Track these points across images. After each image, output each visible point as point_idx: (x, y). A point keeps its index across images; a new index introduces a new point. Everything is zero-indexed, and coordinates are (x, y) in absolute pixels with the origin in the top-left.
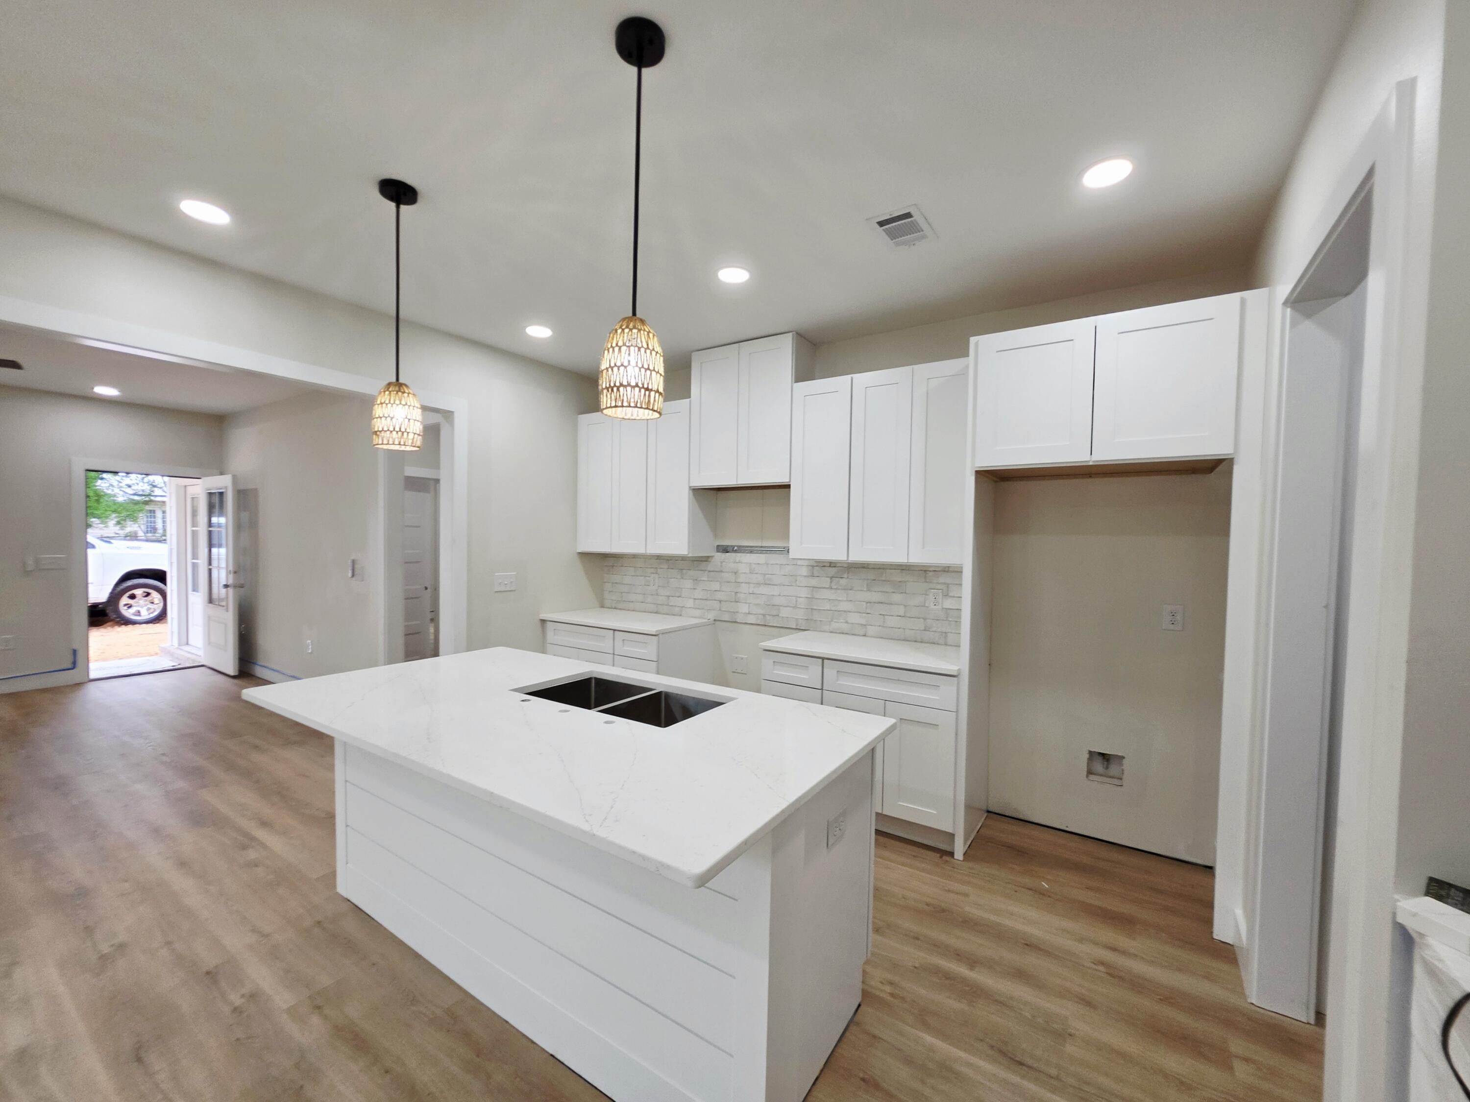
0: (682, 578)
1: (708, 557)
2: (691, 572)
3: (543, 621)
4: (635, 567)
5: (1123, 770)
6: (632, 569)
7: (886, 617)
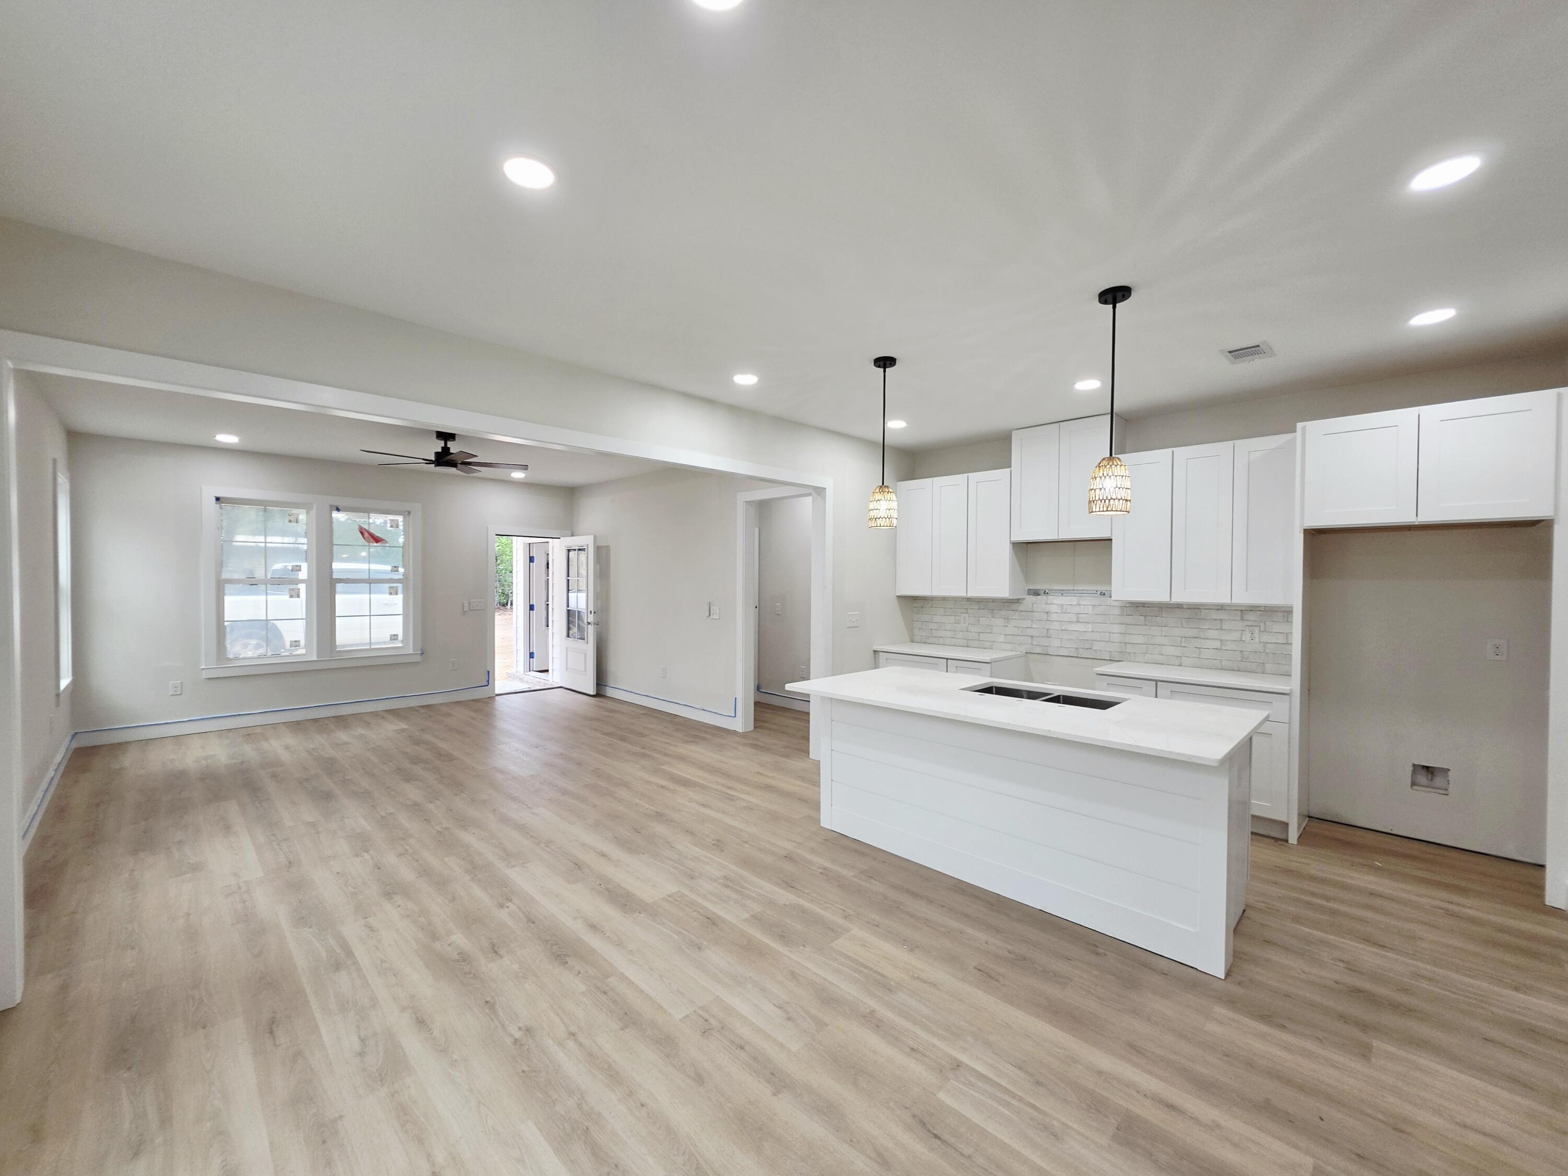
0: (994, 617)
1: (1019, 599)
2: (1003, 612)
3: (875, 652)
4: (945, 608)
5: (1448, 781)
6: (943, 609)
7: (1201, 649)
